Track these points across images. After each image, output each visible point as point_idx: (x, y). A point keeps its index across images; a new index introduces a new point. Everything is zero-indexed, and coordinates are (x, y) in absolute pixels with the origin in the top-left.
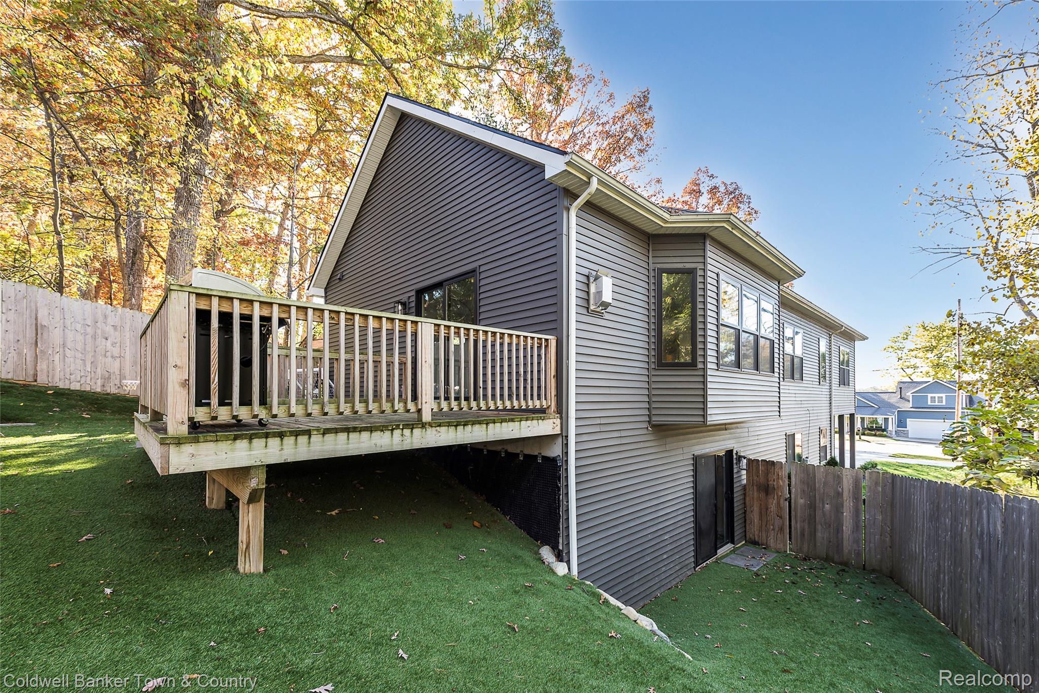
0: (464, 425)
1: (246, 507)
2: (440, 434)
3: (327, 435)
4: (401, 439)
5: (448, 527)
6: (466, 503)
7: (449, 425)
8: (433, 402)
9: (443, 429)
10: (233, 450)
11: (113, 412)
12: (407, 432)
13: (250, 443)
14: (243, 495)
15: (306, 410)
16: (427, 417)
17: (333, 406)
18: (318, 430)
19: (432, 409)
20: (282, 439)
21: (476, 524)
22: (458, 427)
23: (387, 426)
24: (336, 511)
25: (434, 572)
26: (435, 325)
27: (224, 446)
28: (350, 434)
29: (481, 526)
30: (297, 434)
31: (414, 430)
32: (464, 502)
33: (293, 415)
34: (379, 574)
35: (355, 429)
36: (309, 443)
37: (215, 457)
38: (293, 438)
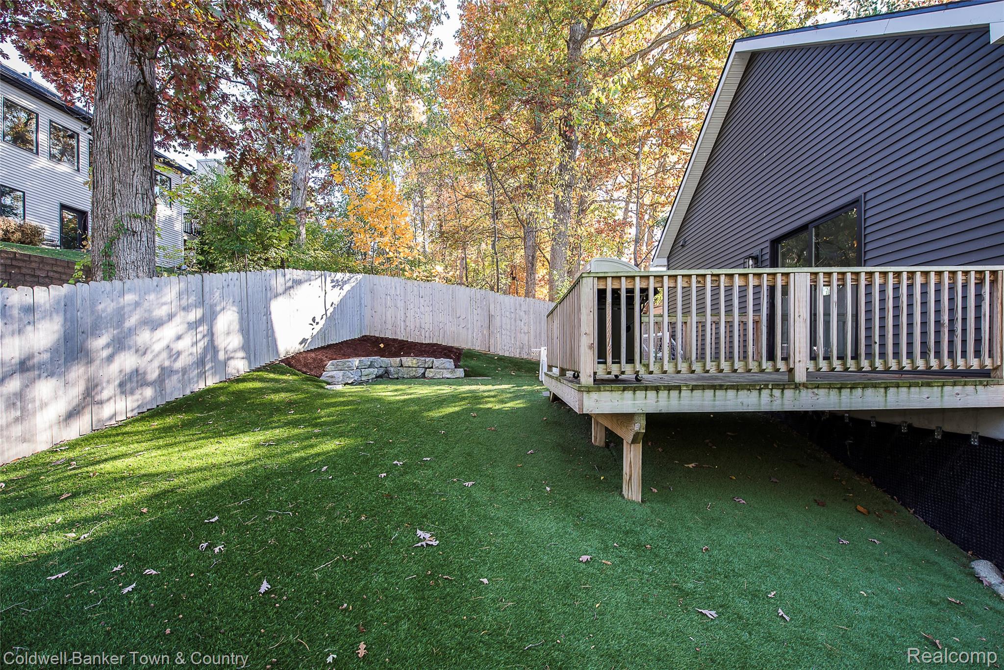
0: (851, 388)
1: (629, 446)
2: (818, 397)
3: (695, 392)
4: (769, 399)
5: (823, 505)
6: (844, 483)
7: (830, 387)
8: (808, 361)
9: (822, 392)
10: (622, 399)
11: (526, 371)
12: (777, 393)
13: (634, 394)
14: (628, 437)
15: (676, 367)
16: (800, 376)
17: (699, 364)
18: (687, 386)
19: (807, 369)
20: (658, 392)
21: (860, 508)
22: (843, 391)
23: (754, 386)
24: (693, 465)
25: (807, 547)
26: (812, 273)
27: (617, 395)
28: (717, 391)
29: (869, 513)
30: (669, 388)
31: (786, 391)
32: (841, 481)
33: (665, 372)
34: (745, 532)
35: (721, 387)
36: (680, 397)
37: (610, 403)
38: (666, 392)
